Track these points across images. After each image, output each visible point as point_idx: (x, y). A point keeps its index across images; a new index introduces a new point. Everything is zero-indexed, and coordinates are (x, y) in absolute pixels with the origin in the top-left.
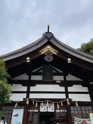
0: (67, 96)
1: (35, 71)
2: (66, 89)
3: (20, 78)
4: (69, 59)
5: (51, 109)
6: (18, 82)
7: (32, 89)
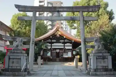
0: (64, 47)
1: (53, 38)
2: (64, 45)
3: (48, 41)
4: (65, 36)
5: (58, 51)
6: (48, 42)
7: (53, 45)
